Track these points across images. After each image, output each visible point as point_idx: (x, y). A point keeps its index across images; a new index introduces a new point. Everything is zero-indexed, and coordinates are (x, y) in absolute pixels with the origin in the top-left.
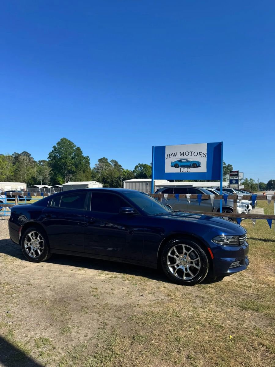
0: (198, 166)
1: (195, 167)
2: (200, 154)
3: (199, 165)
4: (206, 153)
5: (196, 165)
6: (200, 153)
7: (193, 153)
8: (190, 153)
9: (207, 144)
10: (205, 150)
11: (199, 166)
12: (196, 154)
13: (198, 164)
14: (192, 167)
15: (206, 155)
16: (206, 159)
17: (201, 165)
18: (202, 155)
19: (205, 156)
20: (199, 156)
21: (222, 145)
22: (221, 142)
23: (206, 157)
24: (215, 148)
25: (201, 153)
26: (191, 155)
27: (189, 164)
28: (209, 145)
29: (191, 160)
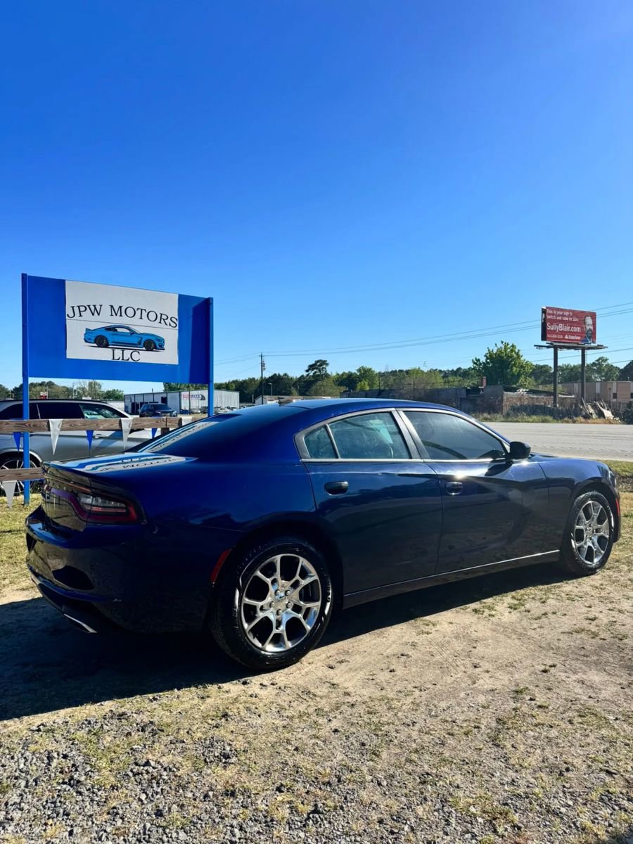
0: (158, 347)
1: (152, 350)
2: (162, 318)
3: (160, 346)
4: (177, 318)
5: (153, 344)
6: (161, 314)
7: (144, 314)
8: (138, 313)
9: (177, 295)
10: (173, 312)
11: (162, 348)
12: (152, 316)
13: (157, 343)
14: (144, 348)
15: (177, 323)
16: (177, 331)
17: (165, 347)
18: (168, 321)
19: (174, 325)
20: (160, 322)
21: (211, 306)
22: (207, 297)
23: (177, 328)
24: (196, 309)
25: (164, 317)
26: (141, 318)
27: (135, 341)
28: (182, 299)
29: (140, 330)
